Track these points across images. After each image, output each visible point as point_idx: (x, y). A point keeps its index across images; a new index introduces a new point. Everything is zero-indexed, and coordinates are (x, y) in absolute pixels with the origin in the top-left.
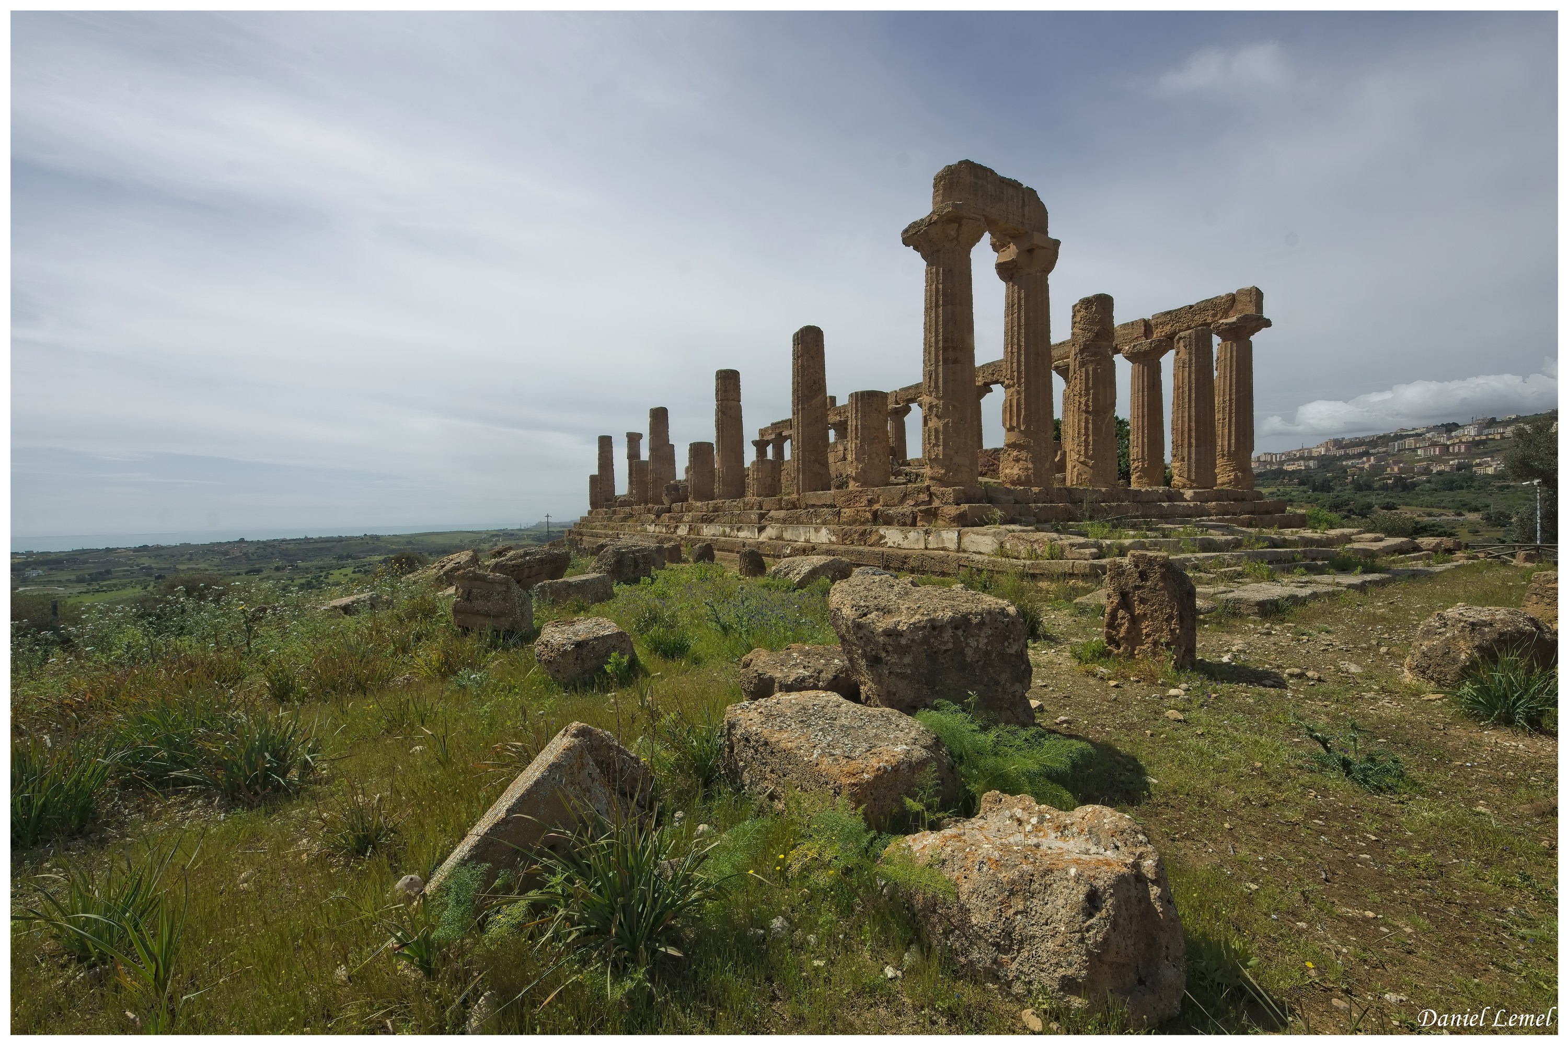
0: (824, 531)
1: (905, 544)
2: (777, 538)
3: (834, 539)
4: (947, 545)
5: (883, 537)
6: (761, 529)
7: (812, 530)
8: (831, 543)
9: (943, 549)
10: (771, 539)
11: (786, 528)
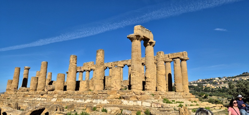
0: (106, 100)
1: (128, 104)
2: (91, 102)
3: (108, 103)
4: (139, 104)
5: (123, 102)
6: (85, 100)
7: (102, 100)
8: (108, 104)
9: (138, 105)
10: (88, 102)
11: (94, 99)
